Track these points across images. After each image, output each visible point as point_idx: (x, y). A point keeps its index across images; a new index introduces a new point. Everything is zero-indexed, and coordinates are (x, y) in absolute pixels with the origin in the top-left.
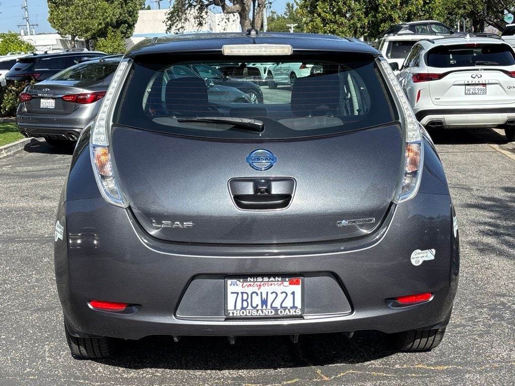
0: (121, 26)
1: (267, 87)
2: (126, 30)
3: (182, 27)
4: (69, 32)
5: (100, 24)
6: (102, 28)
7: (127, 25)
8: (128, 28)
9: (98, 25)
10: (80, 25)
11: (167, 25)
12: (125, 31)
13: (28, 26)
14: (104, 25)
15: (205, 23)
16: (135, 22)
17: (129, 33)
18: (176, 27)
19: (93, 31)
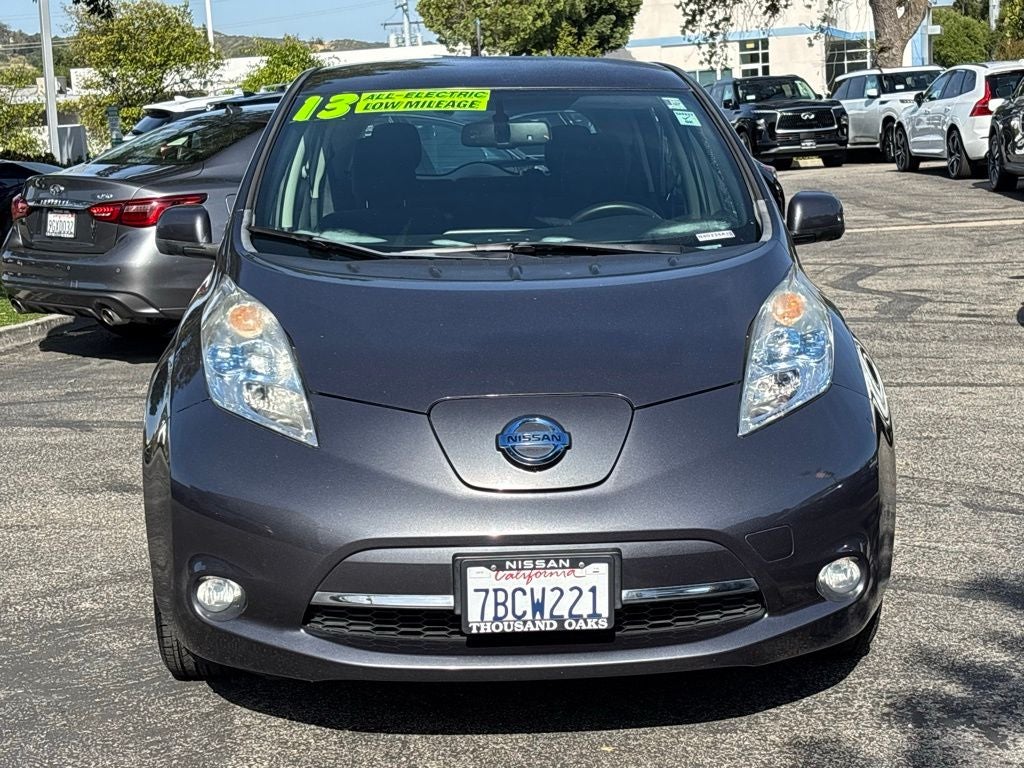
0: (601, 20)
1: (894, 166)
2: (611, 29)
3: (727, 19)
4: (465, 37)
5: (540, 16)
6: (544, 26)
7: (614, 17)
8: (615, 25)
9: (535, 19)
10: (490, 19)
11: (685, 14)
12: (608, 32)
13: (406, 24)
14: (550, 20)
15: (786, 7)
16: (634, 9)
17: (619, 36)
18: (712, 17)
19: (522, 34)
